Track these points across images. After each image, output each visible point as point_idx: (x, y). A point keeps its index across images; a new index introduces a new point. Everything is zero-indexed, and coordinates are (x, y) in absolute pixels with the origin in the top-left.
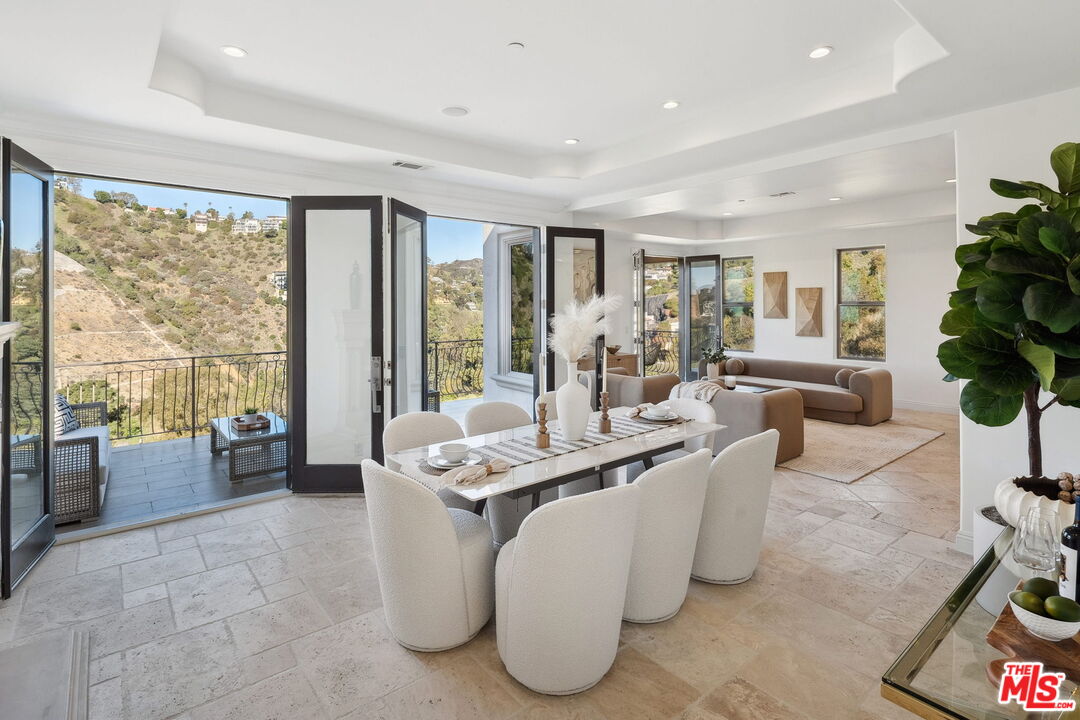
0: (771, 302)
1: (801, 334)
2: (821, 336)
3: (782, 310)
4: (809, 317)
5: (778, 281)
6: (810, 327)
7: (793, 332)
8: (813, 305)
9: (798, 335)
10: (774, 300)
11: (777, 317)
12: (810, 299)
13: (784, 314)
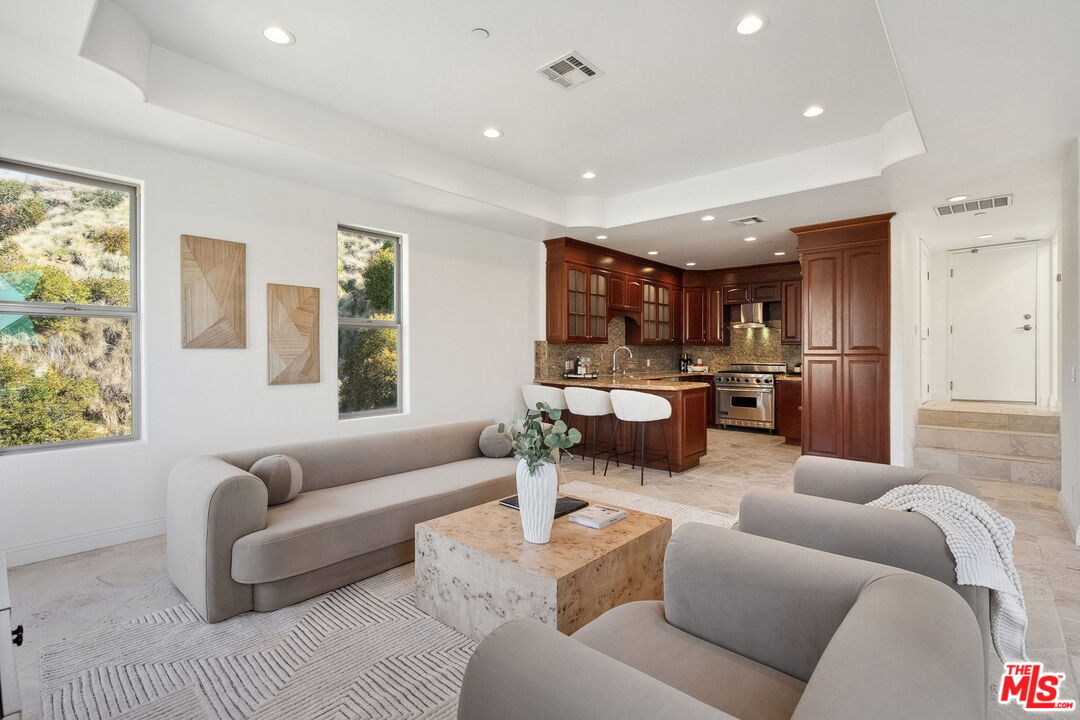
1: (280, 380)
2: (318, 381)
3: (235, 332)
5: (225, 260)
6: (301, 365)
8: (308, 320)
9: (274, 382)
10: (221, 305)
11: (224, 344)
12: (299, 308)
13: (240, 340)
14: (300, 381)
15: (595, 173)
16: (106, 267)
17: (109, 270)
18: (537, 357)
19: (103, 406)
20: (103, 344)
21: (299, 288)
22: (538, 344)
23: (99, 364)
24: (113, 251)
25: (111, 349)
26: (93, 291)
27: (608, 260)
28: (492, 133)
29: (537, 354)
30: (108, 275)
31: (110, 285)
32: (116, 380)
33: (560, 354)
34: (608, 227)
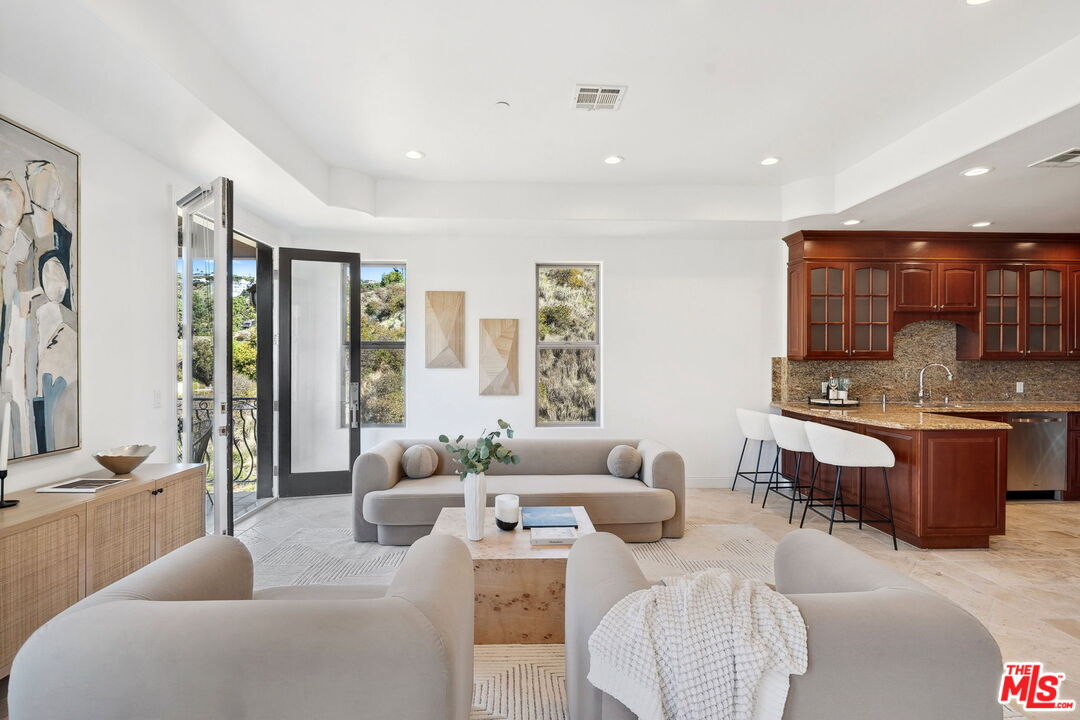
0: (440, 342)
1: (487, 392)
2: (517, 393)
3: (456, 356)
4: (502, 364)
5: (450, 305)
6: (502, 381)
7: (476, 388)
8: (509, 345)
9: (483, 393)
10: (446, 337)
11: (450, 365)
12: (502, 336)
13: (460, 361)
14: (503, 394)
15: (775, 157)
16: (558, 297)
17: (559, 299)
18: (776, 376)
19: (548, 405)
20: (552, 357)
21: (502, 320)
22: (776, 362)
23: (549, 373)
24: (562, 284)
25: (556, 361)
26: (548, 317)
27: (919, 245)
28: (613, 160)
29: (774, 373)
30: (558, 303)
31: (558, 312)
32: (557, 386)
33: (811, 373)
34: (838, 211)
